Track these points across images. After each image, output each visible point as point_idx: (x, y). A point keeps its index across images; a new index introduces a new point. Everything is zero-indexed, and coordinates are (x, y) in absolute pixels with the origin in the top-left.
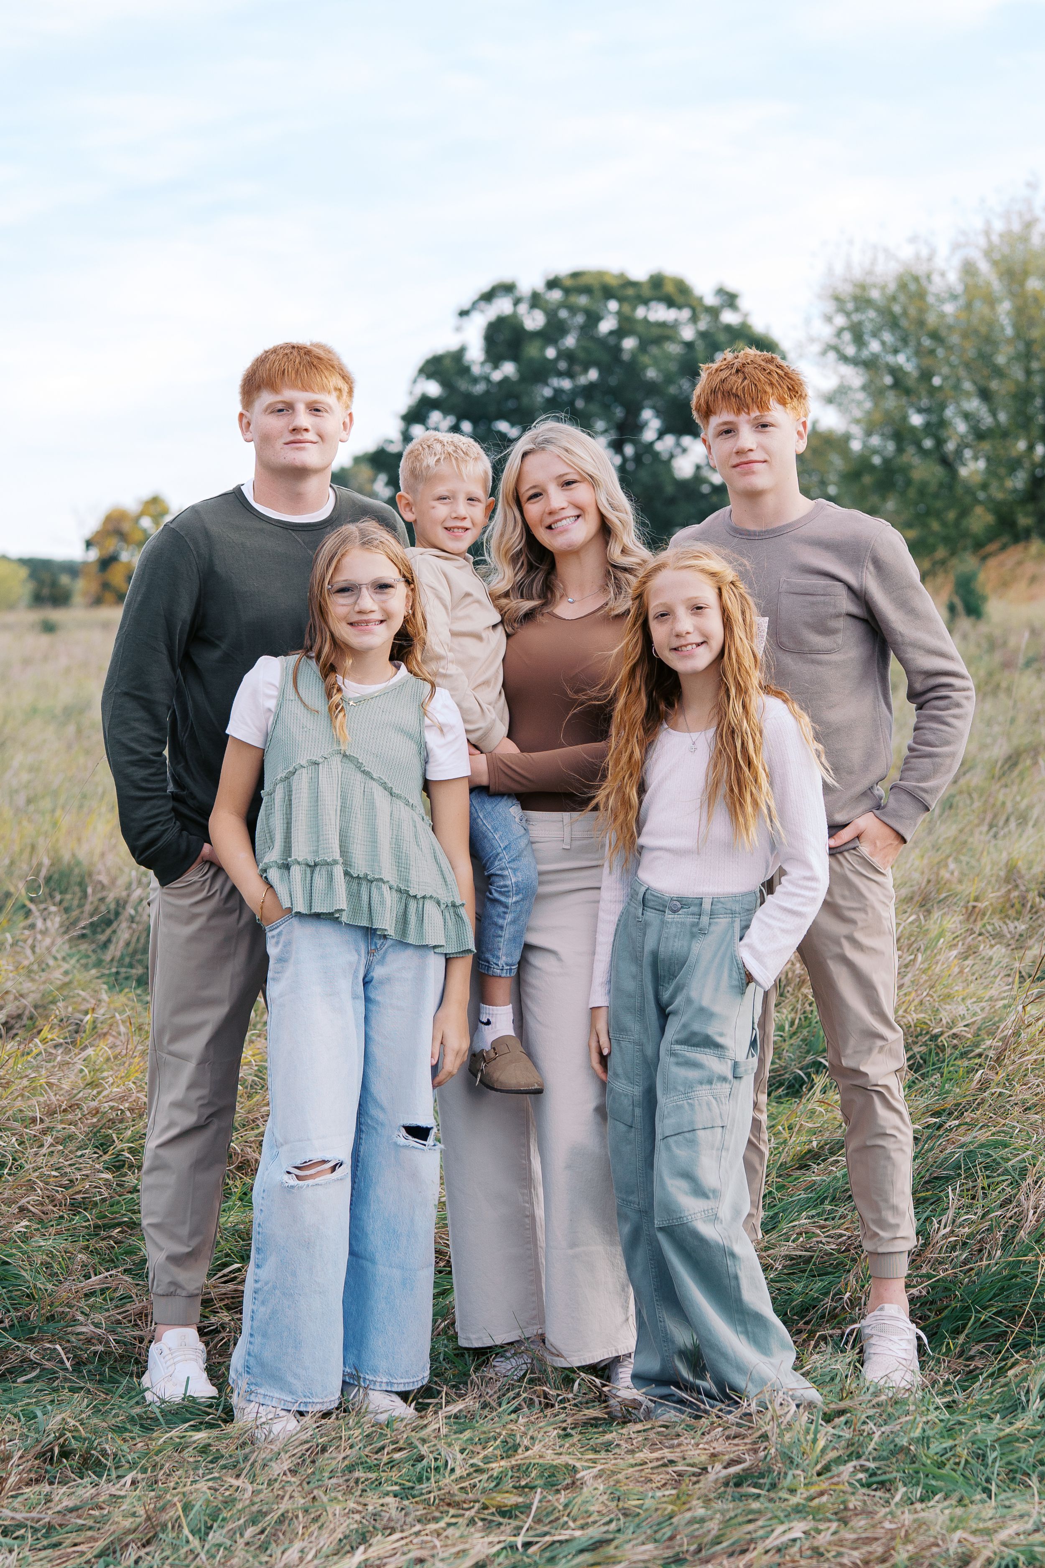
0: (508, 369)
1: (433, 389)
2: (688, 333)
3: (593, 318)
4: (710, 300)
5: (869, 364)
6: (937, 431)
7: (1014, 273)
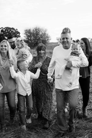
0: (2, 33)
2: (14, 31)
3: (8, 30)
4: (16, 29)
5: (27, 35)
6: (31, 39)
7: (36, 30)
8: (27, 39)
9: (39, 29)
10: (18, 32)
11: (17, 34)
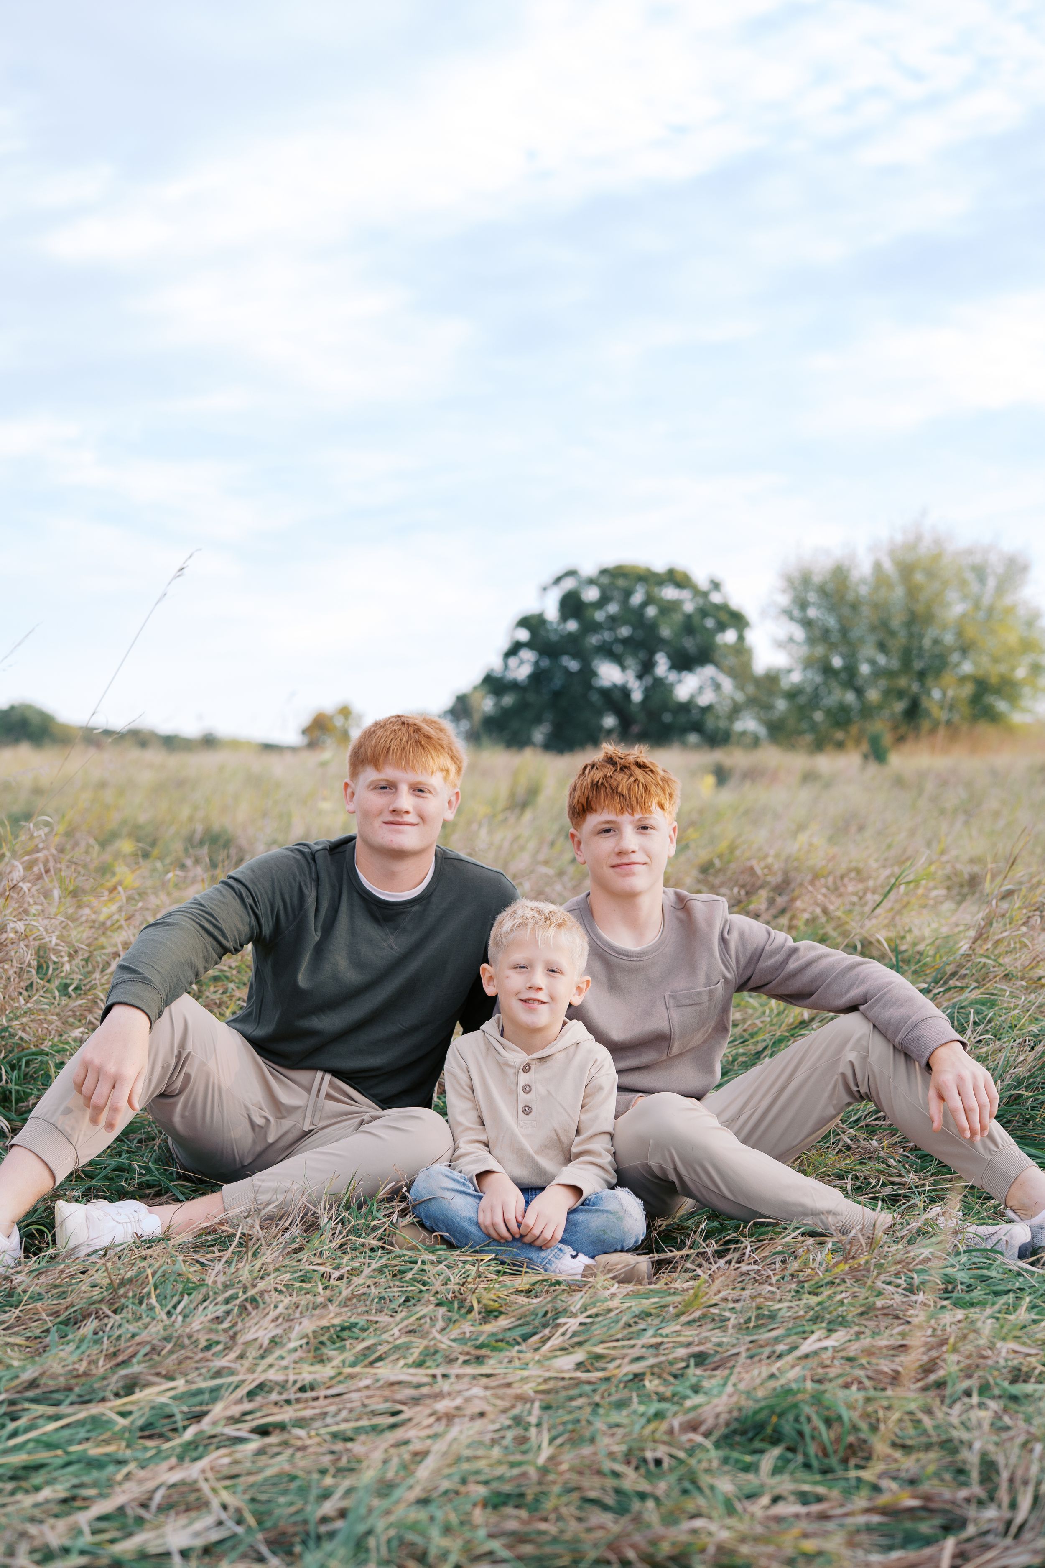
0: (572, 626)
1: (523, 635)
2: (689, 607)
3: (628, 593)
4: (703, 586)
5: (808, 625)
6: (850, 670)
7: (906, 570)
8: (808, 663)
9: (937, 557)
10: (724, 608)
11: (722, 627)
